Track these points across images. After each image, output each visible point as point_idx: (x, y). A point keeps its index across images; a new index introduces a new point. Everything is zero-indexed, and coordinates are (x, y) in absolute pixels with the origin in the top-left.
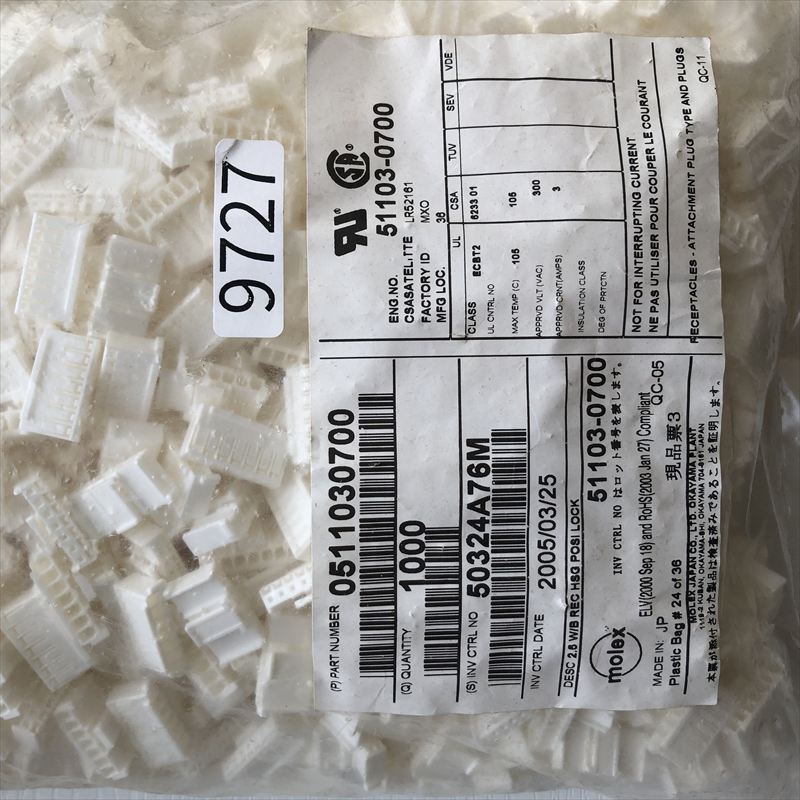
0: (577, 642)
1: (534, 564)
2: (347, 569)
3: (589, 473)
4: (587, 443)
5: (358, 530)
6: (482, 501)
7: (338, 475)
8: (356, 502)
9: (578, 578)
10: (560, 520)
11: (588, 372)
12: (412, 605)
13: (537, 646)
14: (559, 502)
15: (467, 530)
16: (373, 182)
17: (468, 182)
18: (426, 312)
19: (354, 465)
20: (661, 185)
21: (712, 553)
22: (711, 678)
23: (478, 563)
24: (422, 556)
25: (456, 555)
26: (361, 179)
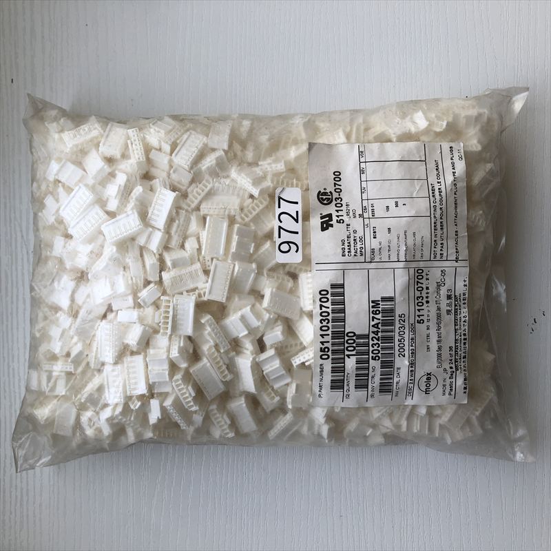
0: (413, 378)
1: (397, 348)
2: (326, 350)
3: (417, 313)
4: (417, 301)
5: (331, 335)
6: (378, 324)
7: (323, 314)
8: (330, 325)
9: (413, 353)
10: (407, 331)
11: (417, 274)
12: (351, 363)
13: (398, 379)
14: (406, 324)
15: (372, 335)
16: (334, 202)
17: (371, 202)
18: (356, 252)
19: (329, 310)
20: (444, 202)
21: (465, 344)
22: (465, 392)
23: (376, 348)
24: (354, 345)
25: (367, 345)
26: (329, 201)
